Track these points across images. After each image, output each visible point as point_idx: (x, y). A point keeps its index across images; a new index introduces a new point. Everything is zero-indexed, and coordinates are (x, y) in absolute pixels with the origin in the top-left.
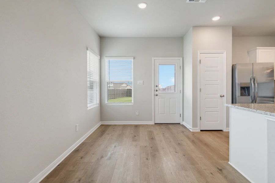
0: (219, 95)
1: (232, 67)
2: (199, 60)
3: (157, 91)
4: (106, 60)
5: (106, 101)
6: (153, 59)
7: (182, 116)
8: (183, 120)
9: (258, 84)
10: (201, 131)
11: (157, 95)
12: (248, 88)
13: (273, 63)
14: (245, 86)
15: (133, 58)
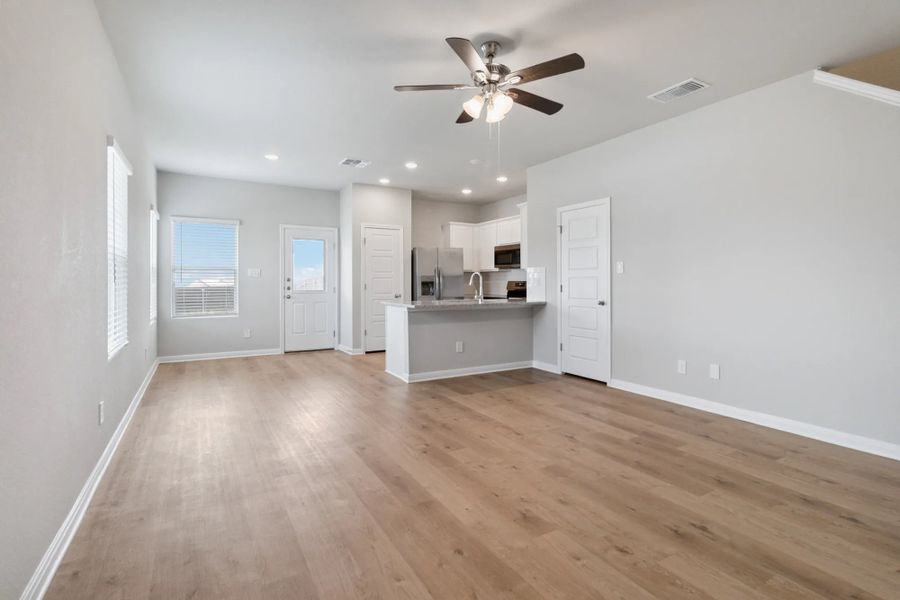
0: (394, 294)
1: (413, 252)
2: (362, 240)
3: (289, 288)
4: (172, 223)
5: (171, 312)
6: (282, 226)
7: (337, 334)
8: (339, 342)
9: (443, 277)
10: (367, 353)
11: (289, 298)
12: (432, 283)
13: (462, 249)
14: (429, 280)
15: (238, 222)
